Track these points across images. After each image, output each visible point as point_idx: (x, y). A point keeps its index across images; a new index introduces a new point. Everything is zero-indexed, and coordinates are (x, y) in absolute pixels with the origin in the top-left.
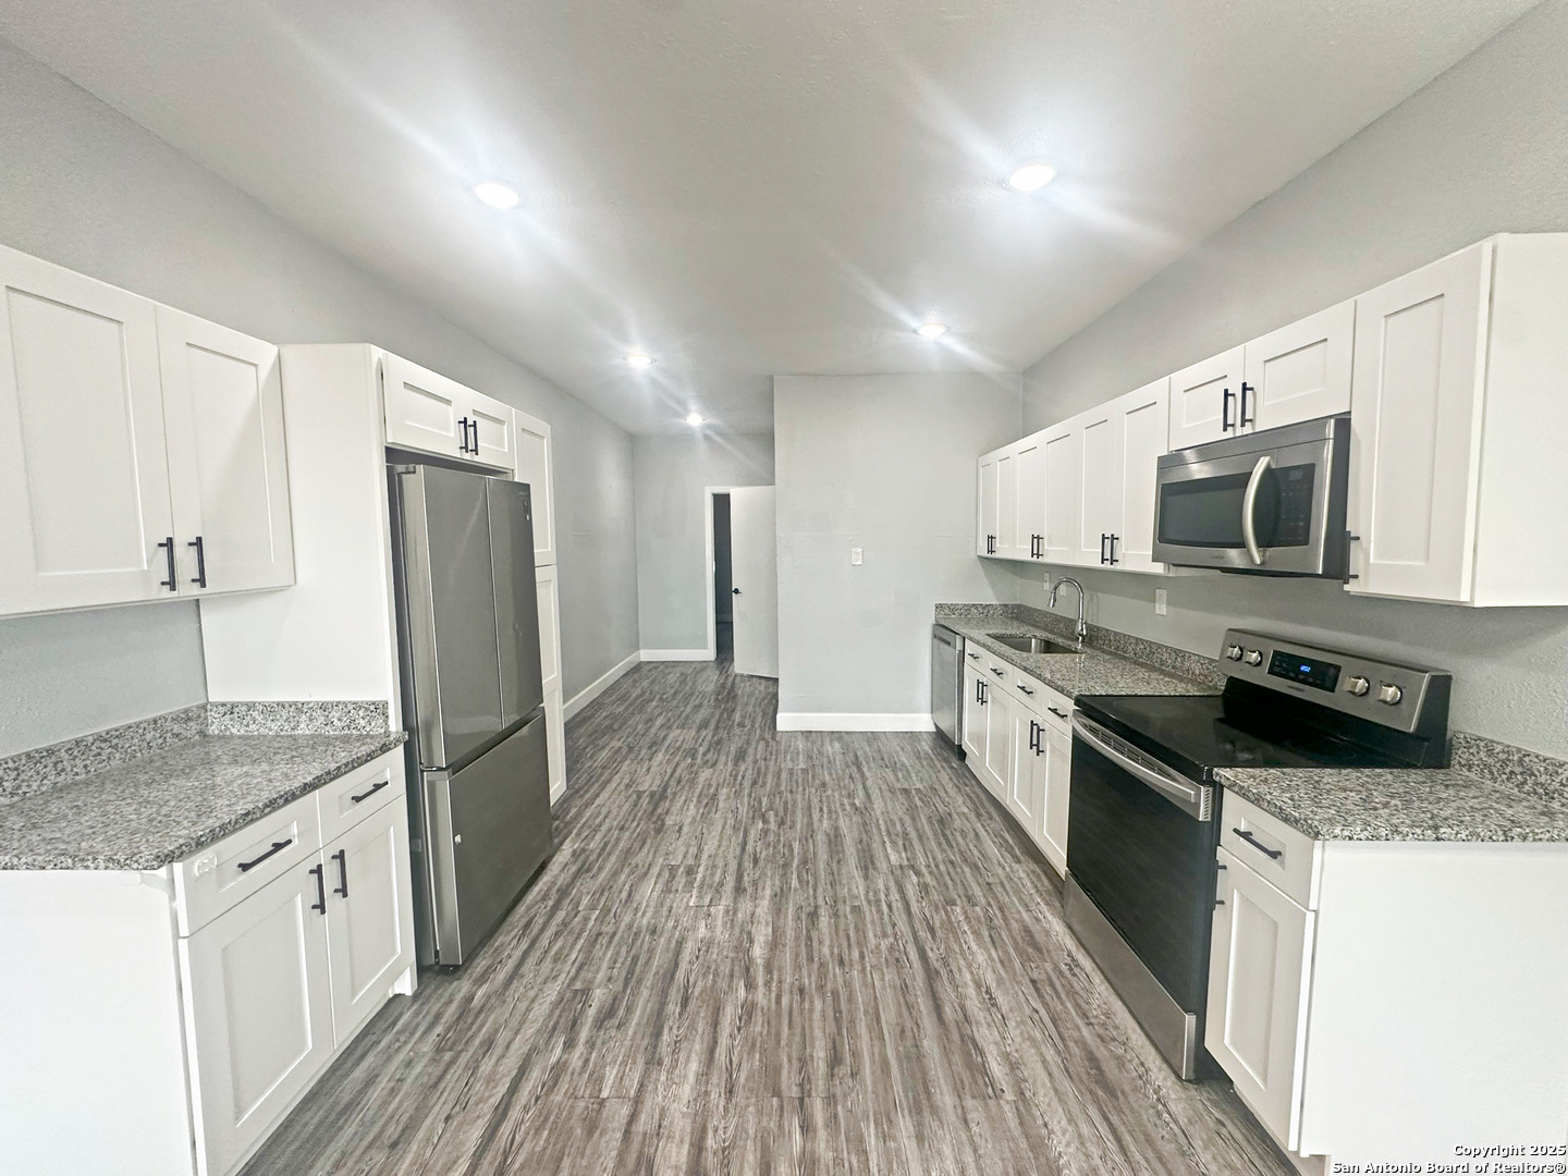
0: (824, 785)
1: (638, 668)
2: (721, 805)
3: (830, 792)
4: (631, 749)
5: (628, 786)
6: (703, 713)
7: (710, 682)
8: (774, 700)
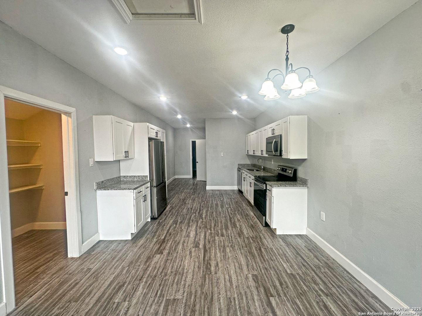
0: (215, 197)
1: (175, 179)
2: (196, 200)
3: (216, 198)
4: (177, 193)
5: (178, 198)
6: (191, 187)
7: (191, 182)
8: (206, 185)
